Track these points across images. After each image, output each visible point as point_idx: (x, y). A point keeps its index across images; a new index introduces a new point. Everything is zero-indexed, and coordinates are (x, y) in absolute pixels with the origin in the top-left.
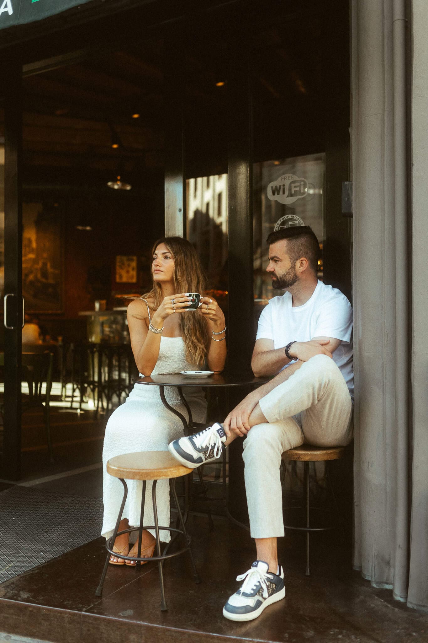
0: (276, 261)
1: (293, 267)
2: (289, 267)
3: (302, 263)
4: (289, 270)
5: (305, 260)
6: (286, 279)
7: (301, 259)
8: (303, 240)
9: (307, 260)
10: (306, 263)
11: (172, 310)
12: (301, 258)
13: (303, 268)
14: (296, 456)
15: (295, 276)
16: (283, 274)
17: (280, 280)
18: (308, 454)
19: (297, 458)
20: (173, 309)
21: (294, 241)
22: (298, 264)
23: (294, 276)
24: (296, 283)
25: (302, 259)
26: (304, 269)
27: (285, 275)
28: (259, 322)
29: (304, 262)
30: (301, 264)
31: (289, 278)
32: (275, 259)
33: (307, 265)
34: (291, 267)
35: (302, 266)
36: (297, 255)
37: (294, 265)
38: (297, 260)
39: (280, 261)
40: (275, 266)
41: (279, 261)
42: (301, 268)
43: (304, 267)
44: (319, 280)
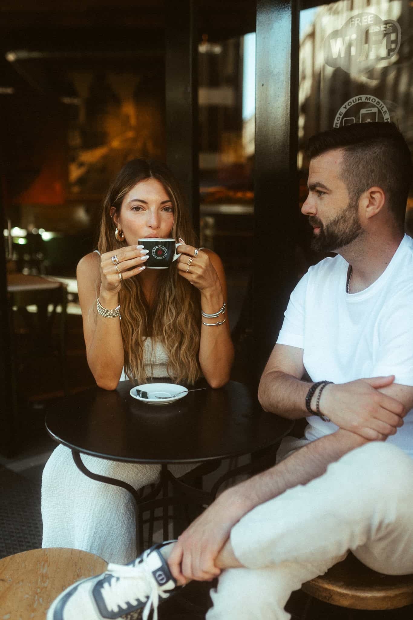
0: (320, 193)
1: (354, 206)
2: (345, 207)
3: (372, 198)
4: (346, 210)
5: (379, 192)
6: (336, 232)
7: (371, 190)
8: (379, 151)
9: (383, 193)
10: (380, 198)
11: (117, 275)
12: (371, 186)
13: (373, 209)
14: (324, 594)
15: (356, 225)
16: (332, 219)
17: (325, 231)
18: (347, 595)
19: (325, 597)
20: (117, 272)
21: (359, 154)
22: (364, 201)
23: (354, 224)
24: (356, 240)
25: (374, 189)
26: (377, 211)
27: (335, 223)
28: (285, 314)
29: (375, 196)
30: (370, 201)
31: (343, 228)
32: (318, 188)
33: (383, 202)
34: (350, 206)
35: (373, 204)
36: (364, 181)
37: (356, 203)
38: (363, 191)
39: (327, 193)
40: (319, 202)
41: (325, 193)
42: (371, 208)
43: (376, 207)
44: (405, 234)
